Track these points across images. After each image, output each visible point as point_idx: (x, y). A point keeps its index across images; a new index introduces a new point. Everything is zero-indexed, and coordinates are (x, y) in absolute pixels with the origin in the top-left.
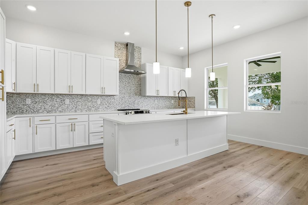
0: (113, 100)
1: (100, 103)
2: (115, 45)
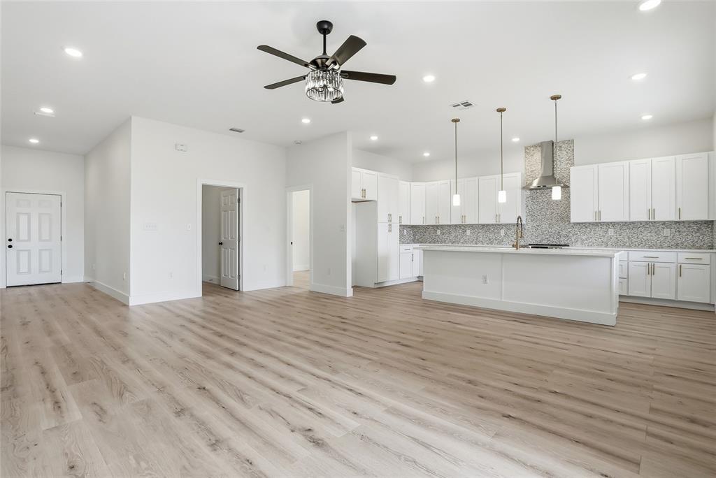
2: (526, 152)
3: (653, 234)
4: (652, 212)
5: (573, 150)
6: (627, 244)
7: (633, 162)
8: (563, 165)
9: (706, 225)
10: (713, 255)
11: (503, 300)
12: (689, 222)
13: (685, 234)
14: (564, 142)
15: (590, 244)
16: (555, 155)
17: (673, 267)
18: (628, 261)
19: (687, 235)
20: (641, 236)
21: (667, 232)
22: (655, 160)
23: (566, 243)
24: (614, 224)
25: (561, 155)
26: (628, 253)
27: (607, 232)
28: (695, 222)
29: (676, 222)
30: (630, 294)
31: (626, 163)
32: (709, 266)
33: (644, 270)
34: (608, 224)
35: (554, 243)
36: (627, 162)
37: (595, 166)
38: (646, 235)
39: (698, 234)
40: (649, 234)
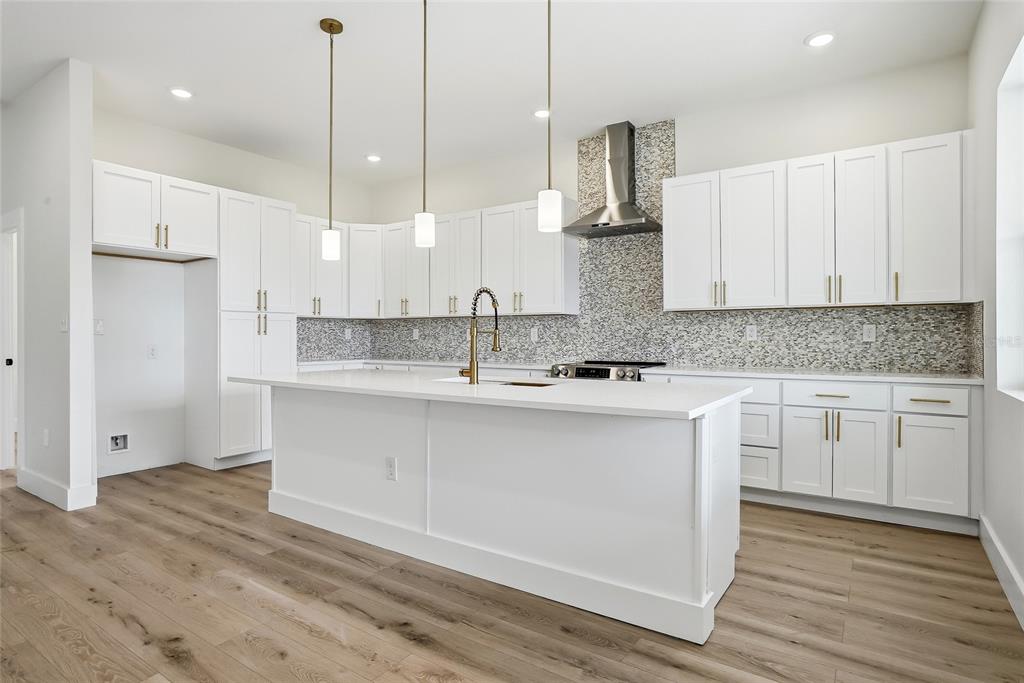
0: (573, 330)
1: (537, 340)
2: (580, 152)
3: (840, 338)
4: (835, 283)
5: (674, 143)
6: (785, 362)
7: (794, 163)
8: (652, 180)
9: (953, 316)
10: (976, 392)
11: (428, 533)
12: (918, 307)
13: (907, 337)
14: (654, 126)
15: (709, 360)
16: (636, 158)
17: (883, 420)
18: (782, 406)
19: (913, 339)
20: (813, 343)
21: (869, 333)
22: (841, 155)
23: (660, 360)
24: (757, 313)
25: (649, 157)
26: (782, 384)
27: (742, 333)
28: (930, 308)
29: (888, 309)
30: (785, 489)
31: (778, 166)
32: (966, 420)
33: (816, 428)
34: (744, 312)
35: (637, 359)
36: (782, 163)
37: (713, 176)
38: (826, 339)
39: (937, 337)
40: (832, 338)
